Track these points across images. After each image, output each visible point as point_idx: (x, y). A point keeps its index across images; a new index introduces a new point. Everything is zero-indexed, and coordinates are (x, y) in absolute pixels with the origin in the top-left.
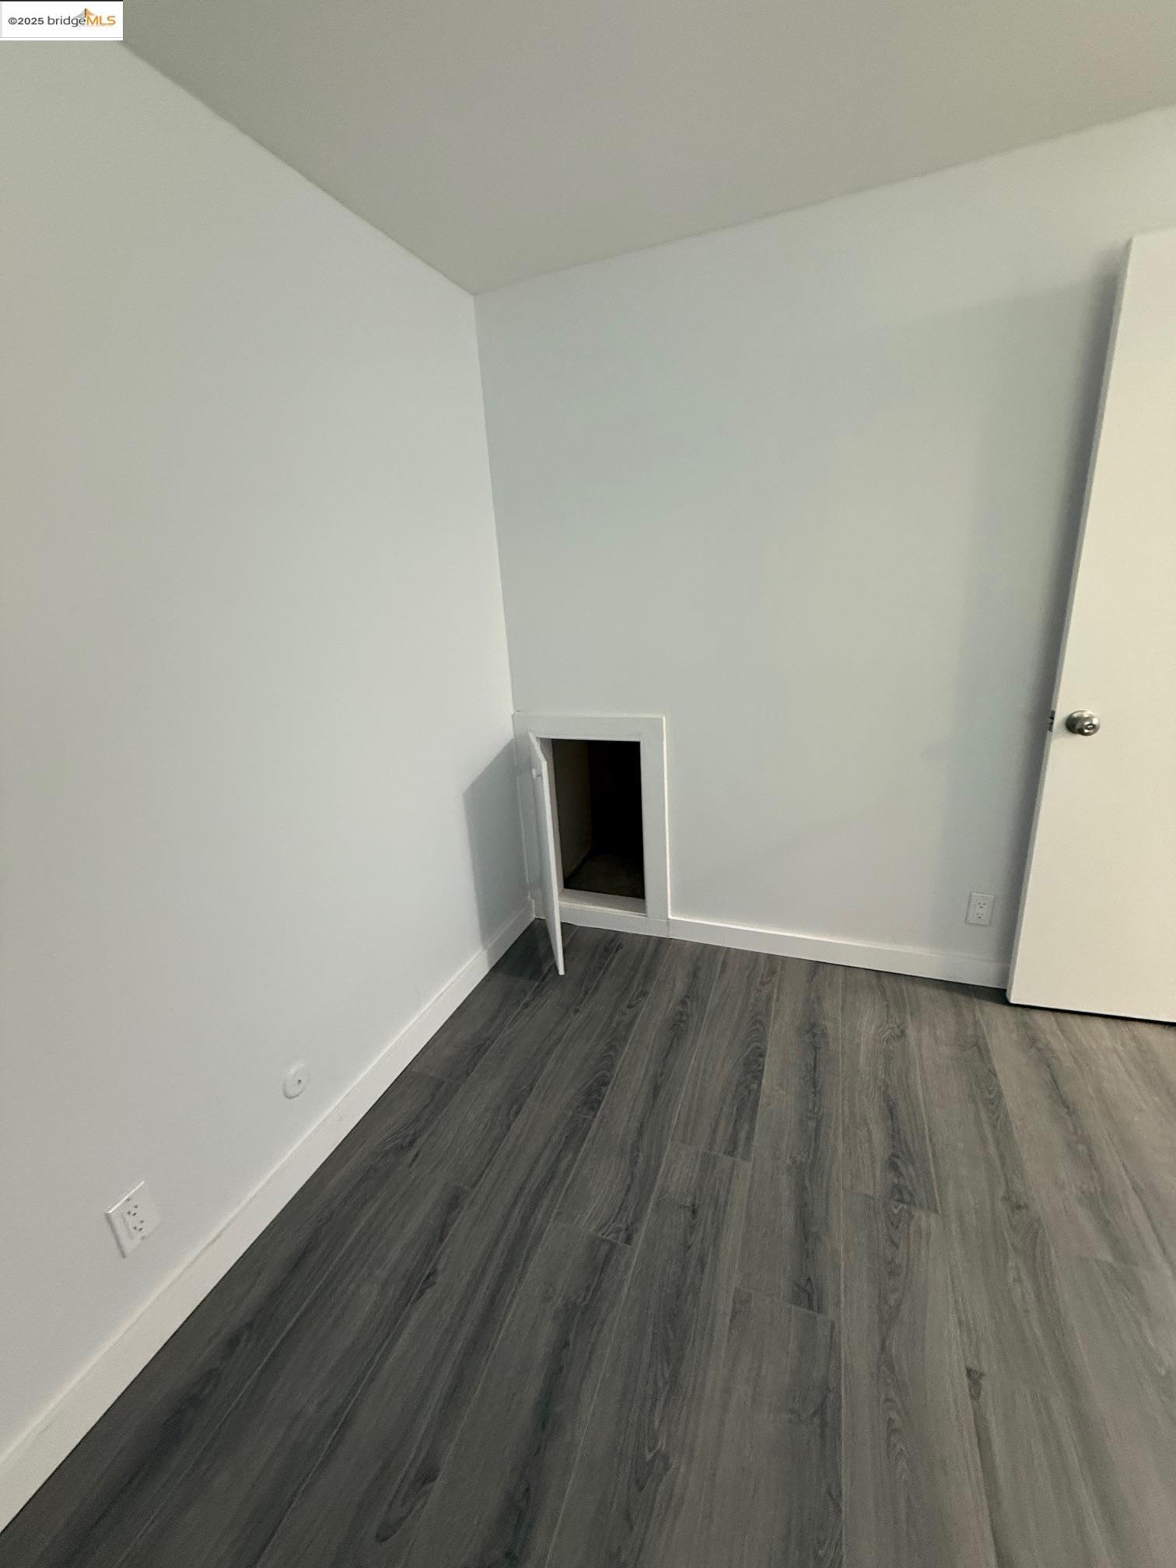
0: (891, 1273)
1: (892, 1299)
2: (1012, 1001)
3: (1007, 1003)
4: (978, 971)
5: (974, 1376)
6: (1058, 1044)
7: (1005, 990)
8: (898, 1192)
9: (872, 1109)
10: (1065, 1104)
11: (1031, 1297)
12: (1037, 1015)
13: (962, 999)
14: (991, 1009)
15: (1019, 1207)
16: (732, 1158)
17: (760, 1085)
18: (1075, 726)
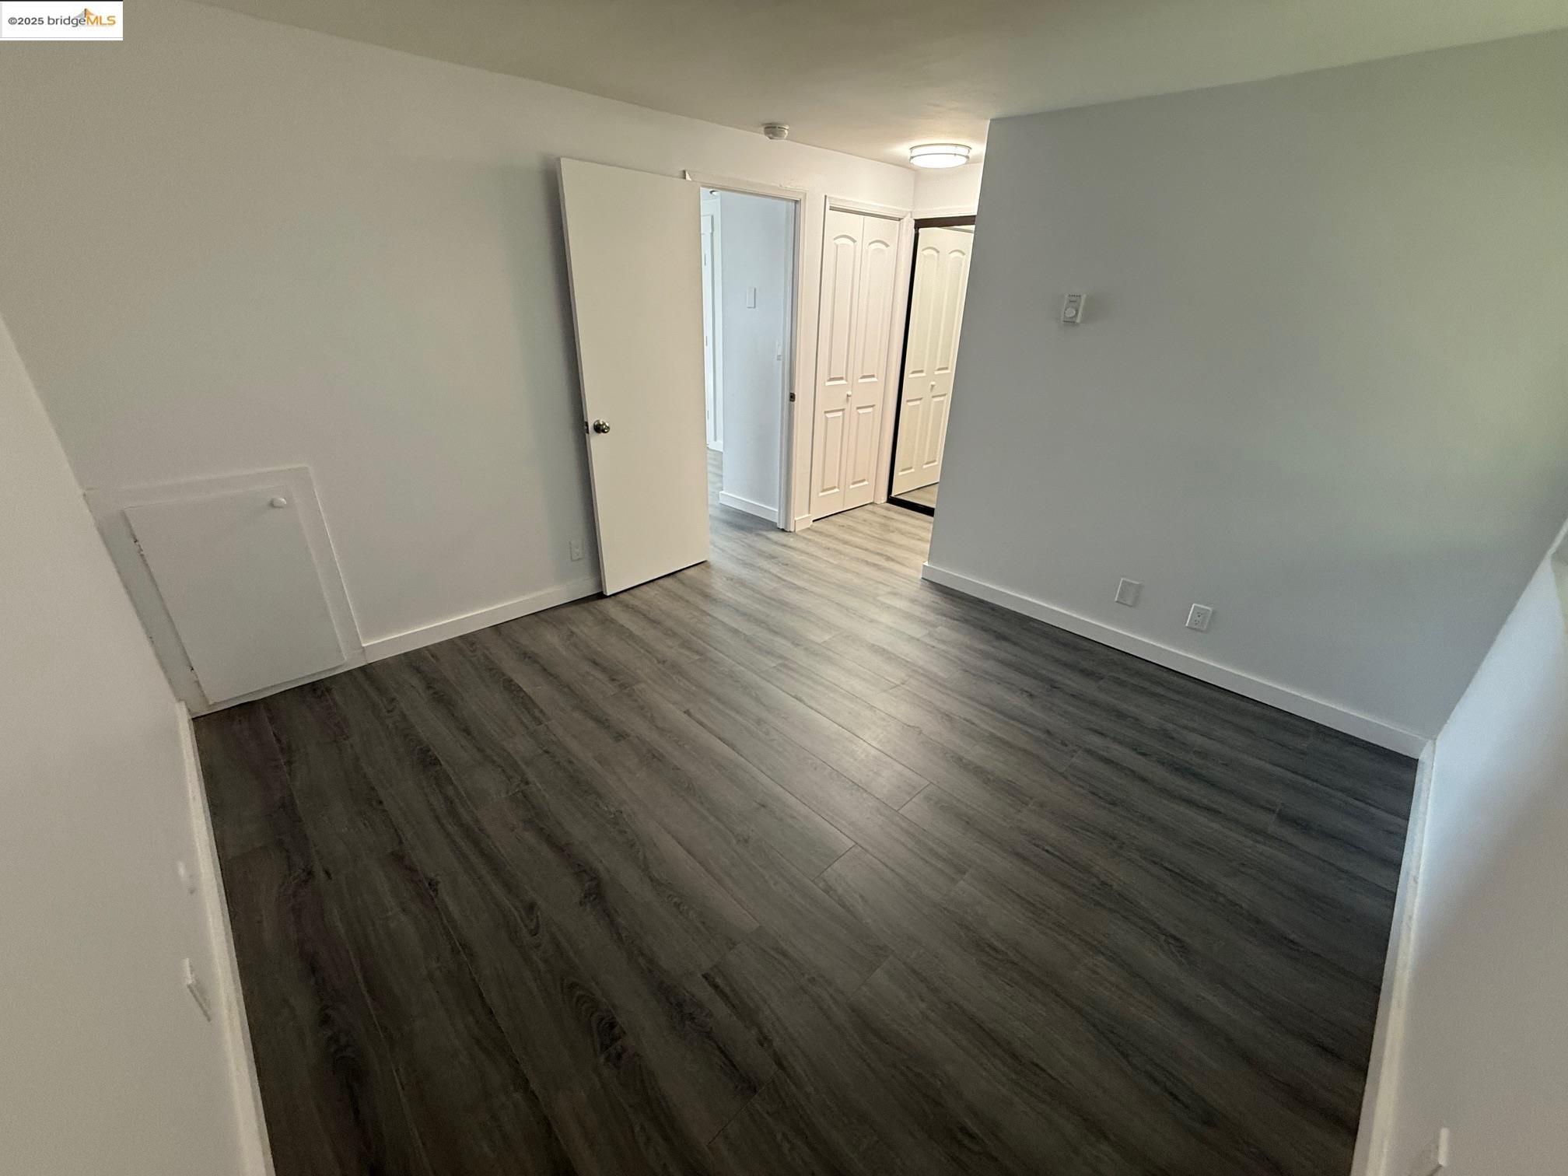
0: (642, 709)
1: (649, 715)
2: (608, 594)
3: (606, 597)
4: (587, 589)
5: (687, 712)
6: (636, 602)
7: (602, 592)
8: (623, 686)
9: (586, 667)
10: (654, 622)
11: (687, 683)
12: (621, 596)
13: (586, 605)
14: (602, 603)
15: (664, 662)
16: (543, 725)
17: (524, 692)
18: (599, 429)
